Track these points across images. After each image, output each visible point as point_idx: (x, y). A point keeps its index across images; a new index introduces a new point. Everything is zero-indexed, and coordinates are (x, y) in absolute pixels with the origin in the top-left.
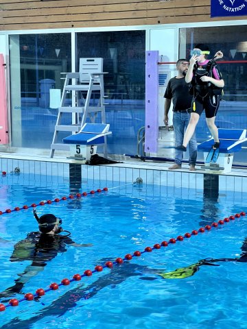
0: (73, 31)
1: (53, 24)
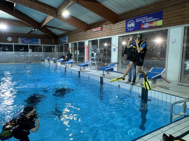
0: (98, 39)
1: (95, 37)
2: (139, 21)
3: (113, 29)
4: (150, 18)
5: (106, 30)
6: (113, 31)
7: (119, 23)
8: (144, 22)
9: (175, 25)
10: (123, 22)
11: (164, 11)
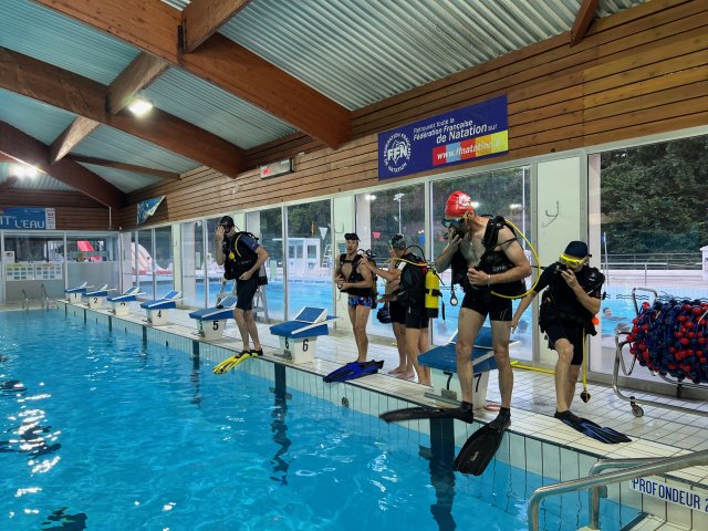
0: (283, 205)
1: (271, 200)
2: (425, 136)
3: (333, 166)
4: (462, 125)
5: (308, 173)
6: (335, 174)
7: (352, 145)
8: (442, 139)
9: (553, 151)
10: (368, 139)
11: (511, 97)
